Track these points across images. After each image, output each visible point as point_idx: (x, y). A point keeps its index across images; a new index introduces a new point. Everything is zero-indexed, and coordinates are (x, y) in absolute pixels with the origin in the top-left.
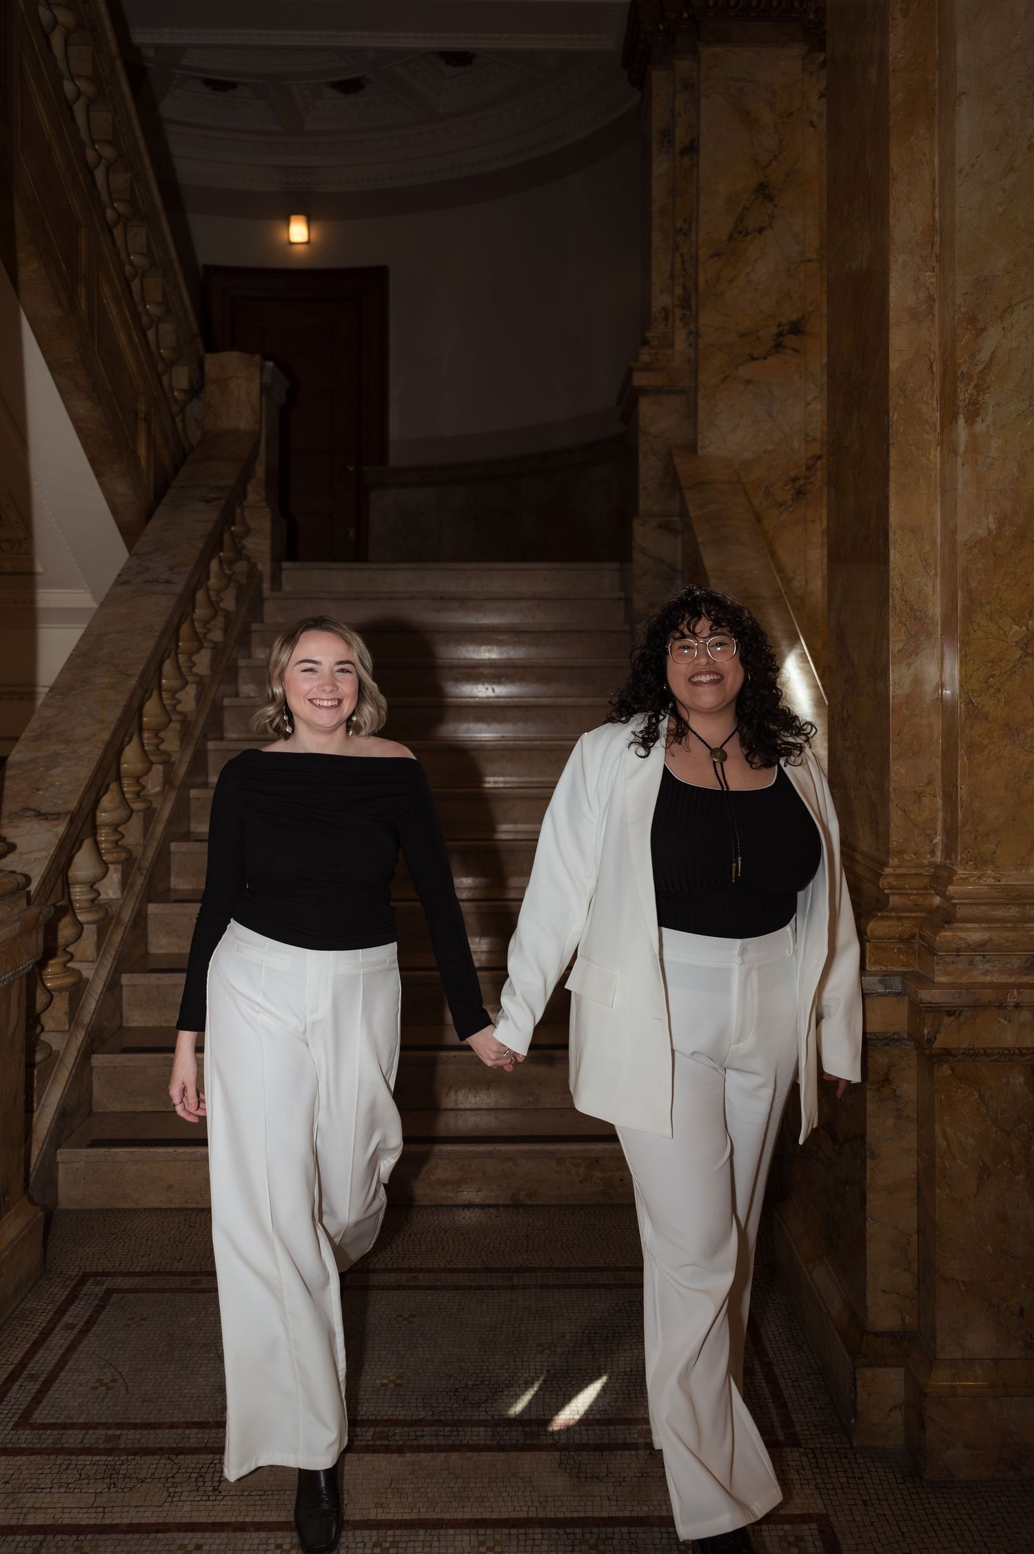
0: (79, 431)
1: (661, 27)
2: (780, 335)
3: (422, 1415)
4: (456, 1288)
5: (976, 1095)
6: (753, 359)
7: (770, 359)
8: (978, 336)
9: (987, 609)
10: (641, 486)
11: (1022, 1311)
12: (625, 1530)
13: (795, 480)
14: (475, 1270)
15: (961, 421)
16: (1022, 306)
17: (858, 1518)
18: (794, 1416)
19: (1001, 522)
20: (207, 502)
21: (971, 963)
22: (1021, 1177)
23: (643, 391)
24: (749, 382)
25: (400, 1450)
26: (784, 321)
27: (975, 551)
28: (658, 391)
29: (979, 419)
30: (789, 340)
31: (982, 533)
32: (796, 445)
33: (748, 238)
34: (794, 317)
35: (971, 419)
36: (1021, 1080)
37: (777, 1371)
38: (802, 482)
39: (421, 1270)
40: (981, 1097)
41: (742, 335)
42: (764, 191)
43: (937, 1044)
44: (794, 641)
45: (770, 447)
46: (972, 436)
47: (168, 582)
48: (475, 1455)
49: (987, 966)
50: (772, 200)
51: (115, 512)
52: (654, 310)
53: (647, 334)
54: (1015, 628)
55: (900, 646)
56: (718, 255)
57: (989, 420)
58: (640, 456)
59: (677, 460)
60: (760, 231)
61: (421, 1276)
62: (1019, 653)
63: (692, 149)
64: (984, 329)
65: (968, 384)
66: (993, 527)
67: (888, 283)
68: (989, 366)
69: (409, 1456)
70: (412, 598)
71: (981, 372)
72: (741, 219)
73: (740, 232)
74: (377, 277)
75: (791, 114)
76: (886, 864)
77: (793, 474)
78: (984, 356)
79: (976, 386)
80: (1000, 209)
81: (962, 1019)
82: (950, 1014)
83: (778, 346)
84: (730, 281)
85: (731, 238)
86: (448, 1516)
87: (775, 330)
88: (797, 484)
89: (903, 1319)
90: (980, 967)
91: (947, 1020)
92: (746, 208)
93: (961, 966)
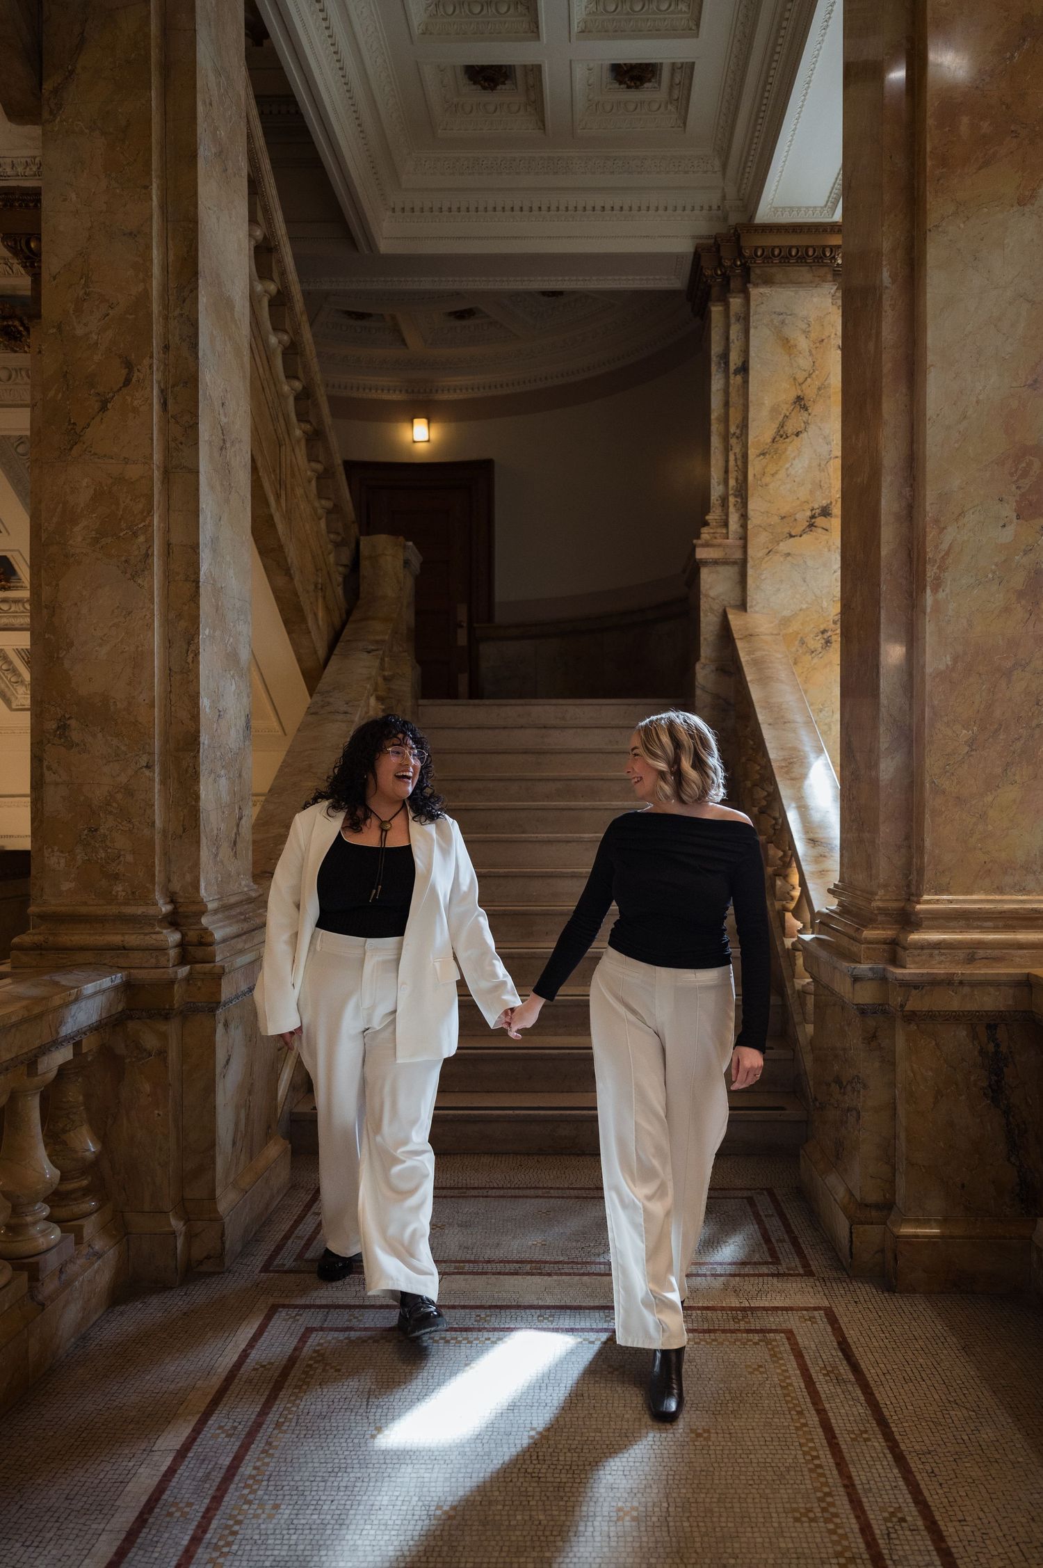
0: (277, 599)
1: (719, 272)
2: (813, 517)
3: (561, 1259)
4: (577, 1198)
5: (934, 1043)
6: (791, 536)
7: (804, 536)
8: (940, 533)
9: (945, 719)
10: (702, 638)
11: (963, 1186)
12: (699, 1312)
13: (823, 632)
14: (589, 1189)
15: (928, 591)
16: (971, 512)
17: (851, 1309)
18: (811, 1262)
19: (956, 659)
20: (369, 652)
21: (931, 955)
22: (963, 1097)
23: (705, 563)
24: (789, 554)
25: (549, 1275)
26: (816, 506)
27: (938, 680)
28: (716, 562)
29: (941, 590)
30: (820, 521)
31: (942, 667)
32: (825, 604)
33: (787, 440)
34: (824, 503)
35: (935, 590)
36: (964, 1033)
37: (800, 1241)
38: (829, 633)
39: (551, 1188)
40: (937, 1044)
41: (783, 518)
42: (800, 402)
43: (907, 1008)
44: (820, 751)
45: (804, 606)
46: (936, 602)
47: (346, 713)
48: (599, 1278)
49: (942, 958)
50: (807, 410)
51: (299, 660)
52: (712, 498)
53: (707, 517)
54: (964, 731)
55: (886, 745)
56: (764, 454)
57: (948, 590)
58: (702, 614)
59: (730, 617)
60: (797, 435)
61: (552, 1191)
62: (967, 749)
63: (744, 369)
64: (945, 528)
65: (933, 566)
66: (949, 663)
67: (880, 496)
68: (947, 553)
69: (555, 1277)
70: (522, 727)
71: (943, 557)
72: (782, 425)
73: (781, 435)
74: (483, 468)
75: (823, 340)
76: (876, 894)
77: (822, 628)
78: (945, 546)
79: (938, 568)
80: (956, 445)
81: (924, 991)
82: (916, 987)
83: (812, 526)
84: (773, 475)
85: (773, 441)
86: (584, 1304)
87: (809, 513)
88: (826, 636)
89: (884, 1196)
90: (937, 958)
91: (914, 992)
92: (786, 416)
93: (924, 957)
